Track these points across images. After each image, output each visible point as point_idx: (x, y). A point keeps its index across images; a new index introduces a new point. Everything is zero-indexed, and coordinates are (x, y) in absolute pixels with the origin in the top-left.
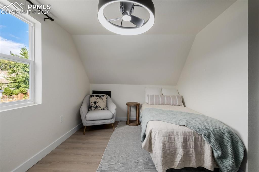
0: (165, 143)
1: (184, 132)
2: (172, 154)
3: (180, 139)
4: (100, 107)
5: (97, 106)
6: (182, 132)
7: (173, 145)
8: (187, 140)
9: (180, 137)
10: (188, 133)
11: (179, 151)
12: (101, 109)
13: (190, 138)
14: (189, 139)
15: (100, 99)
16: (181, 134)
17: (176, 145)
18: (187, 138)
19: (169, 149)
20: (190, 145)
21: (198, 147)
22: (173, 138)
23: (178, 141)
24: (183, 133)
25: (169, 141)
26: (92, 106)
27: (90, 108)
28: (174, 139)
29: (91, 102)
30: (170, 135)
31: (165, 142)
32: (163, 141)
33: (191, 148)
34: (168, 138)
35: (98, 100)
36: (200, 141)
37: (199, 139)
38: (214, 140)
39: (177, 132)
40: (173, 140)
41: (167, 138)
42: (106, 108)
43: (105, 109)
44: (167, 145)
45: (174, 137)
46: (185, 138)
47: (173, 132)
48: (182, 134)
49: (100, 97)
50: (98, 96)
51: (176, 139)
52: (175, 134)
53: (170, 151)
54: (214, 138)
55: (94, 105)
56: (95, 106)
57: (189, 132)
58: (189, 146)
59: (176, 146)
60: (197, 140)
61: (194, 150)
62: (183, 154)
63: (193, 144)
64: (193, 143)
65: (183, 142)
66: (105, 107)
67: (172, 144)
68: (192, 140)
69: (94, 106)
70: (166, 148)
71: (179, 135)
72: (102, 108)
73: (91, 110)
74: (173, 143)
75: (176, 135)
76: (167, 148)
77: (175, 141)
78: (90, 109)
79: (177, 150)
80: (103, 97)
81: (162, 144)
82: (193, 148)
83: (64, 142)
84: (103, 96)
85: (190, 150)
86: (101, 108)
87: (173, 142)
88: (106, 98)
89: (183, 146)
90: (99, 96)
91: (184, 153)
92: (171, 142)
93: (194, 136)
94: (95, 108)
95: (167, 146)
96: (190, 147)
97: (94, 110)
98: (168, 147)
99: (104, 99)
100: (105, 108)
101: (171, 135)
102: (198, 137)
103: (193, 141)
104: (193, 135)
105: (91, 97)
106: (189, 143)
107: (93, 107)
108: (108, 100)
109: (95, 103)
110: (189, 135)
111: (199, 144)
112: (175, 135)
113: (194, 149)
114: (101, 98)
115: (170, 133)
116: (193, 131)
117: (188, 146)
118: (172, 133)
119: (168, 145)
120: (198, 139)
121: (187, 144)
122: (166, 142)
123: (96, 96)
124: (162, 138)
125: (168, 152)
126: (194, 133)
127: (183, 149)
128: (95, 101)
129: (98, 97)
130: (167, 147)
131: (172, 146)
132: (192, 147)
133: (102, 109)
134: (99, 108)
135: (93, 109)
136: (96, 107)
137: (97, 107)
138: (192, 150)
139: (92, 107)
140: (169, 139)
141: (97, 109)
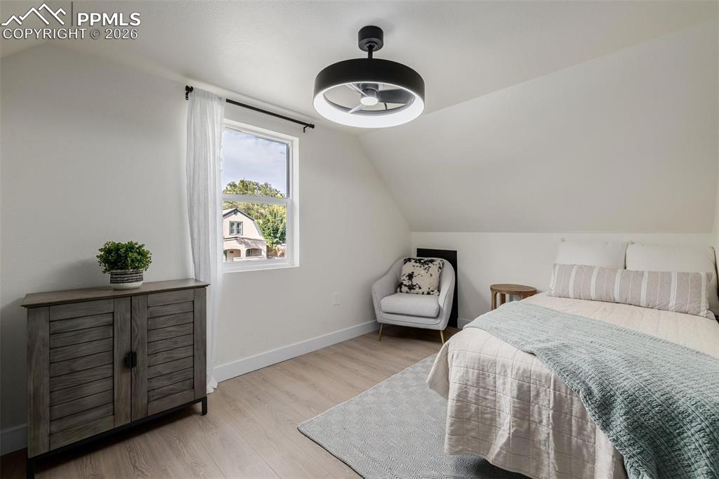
0: (466, 384)
1: (524, 370)
2: (486, 419)
3: (508, 386)
4: (420, 288)
5: (414, 284)
6: (519, 369)
7: (488, 397)
8: (532, 395)
9: (510, 382)
10: (537, 376)
11: (505, 419)
12: (423, 293)
13: (542, 395)
14: (538, 395)
15: (422, 268)
16: (514, 373)
17: (497, 400)
18: (532, 389)
19: (476, 404)
20: (540, 414)
21: (571, 431)
22: (491, 378)
23: (503, 391)
24: (521, 371)
25: (478, 383)
26: (402, 283)
27: (398, 287)
28: (495, 382)
29: (403, 274)
30: (483, 369)
31: (468, 381)
32: (462, 376)
33: (543, 424)
34: (479, 374)
35: (419, 270)
36: (578, 415)
37: (574, 406)
38: (625, 424)
39: (503, 366)
40: (492, 383)
41: (475, 374)
42: (436, 291)
43: (431, 293)
44: (472, 392)
45: (495, 378)
46: (525, 389)
47: (494, 363)
48: (517, 373)
49: (422, 263)
50: (420, 260)
51: (499, 382)
52: (497, 368)
53: (477, 409)
54: (624, 417)
55: (407, 281)
56: (410, 283)
57: (540, 376)
58: (536, 416)
59: (499, 402)
60: (566, 406)
61: (553, 434)
62: (512, 431)
63: (551, 416)
64: (551, 412)
65: (515, 396)
66: (431, 289)
67: (486, 394)
68: (546, 403)
69: (408, 284)
70: (467, 397)
71: (509, 375)
72: (425, 289)
73: (401, 292)
74: (491, 393)
75: (501, 372)
76: (471, 398)
77: (495, 387)
78: (399, 290)
79: (499, 414)
80: (430, 265)
81: (458, 385)
82: (550, 427)
83: (341, 343)
84: (432, 261)
85: (540, 428)
86: (421, 291)
87: (491, 388)
88: (440, 268)
89: (514, 407)
90: (422, 261)
91: (515, 428)
92: (484, 388)
93: (554, 389)
94: (409, 289)
95: (470, 393)
96: (541, 422)
97: (407, 292)
98: (473, 396)
99: (434, 268)
100: (433, 291)
101: (486, 369)
102: (571, 399)
103: (551, 406)
104: (552, 387)
105: (405, 263)
106: (539, 408)
107: (405, 285)
108: (444, 274)
109: (411, 276)
110: (538, 382)
111: (573, 421)
112: (497, 372)
113: (551, 432)
114: (426, 266)
115: (485, 364)
116: (553, 375)
117: (533, 415)
118: (491, 365)
119: (474, 392)
120: (572, 404)
121: (529, 408)
122: (470, 383)
123: (416, 262)
124: (463, 370)
125: (473, 409)
126: (555, 381)
127: (515, 416)
128: (410, 273)
129: (418, 264)
130: (470, 396)
131: (486, 399)
132: (545, 422)
133: (426, 293)
134: (417, 290)
135: (405, 289)
136: (411, 287)
137: (413, 286)
138: (545, 431)
139: (403, 286)
140: (479, 377)
141: (412, 290)
